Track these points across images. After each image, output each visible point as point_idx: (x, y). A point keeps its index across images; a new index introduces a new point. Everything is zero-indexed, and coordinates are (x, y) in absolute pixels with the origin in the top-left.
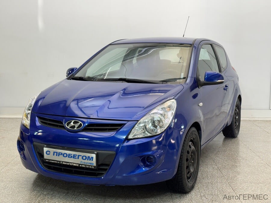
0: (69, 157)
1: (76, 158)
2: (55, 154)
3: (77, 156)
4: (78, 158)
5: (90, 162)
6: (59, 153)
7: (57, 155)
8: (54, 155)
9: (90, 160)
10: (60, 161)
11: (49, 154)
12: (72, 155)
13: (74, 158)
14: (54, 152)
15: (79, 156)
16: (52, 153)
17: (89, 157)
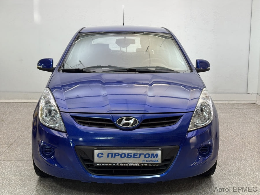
0: (128, 157)
1: (137, 157)
2: (110, 155)
3: (138, 155)
4: (139, 157)
5: (155, 159)
6: (115, 154)
7: (112, 157)
8: (108, 157)
9: (154, 157)
10: (116, 164)
11: (102, 156)
12: (132, 155)
13: (134, 157)
14: (108, 154)
15: (140, 154)
16: (105, 155)
17: (153, 154)
